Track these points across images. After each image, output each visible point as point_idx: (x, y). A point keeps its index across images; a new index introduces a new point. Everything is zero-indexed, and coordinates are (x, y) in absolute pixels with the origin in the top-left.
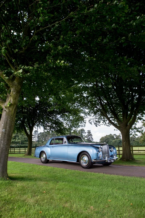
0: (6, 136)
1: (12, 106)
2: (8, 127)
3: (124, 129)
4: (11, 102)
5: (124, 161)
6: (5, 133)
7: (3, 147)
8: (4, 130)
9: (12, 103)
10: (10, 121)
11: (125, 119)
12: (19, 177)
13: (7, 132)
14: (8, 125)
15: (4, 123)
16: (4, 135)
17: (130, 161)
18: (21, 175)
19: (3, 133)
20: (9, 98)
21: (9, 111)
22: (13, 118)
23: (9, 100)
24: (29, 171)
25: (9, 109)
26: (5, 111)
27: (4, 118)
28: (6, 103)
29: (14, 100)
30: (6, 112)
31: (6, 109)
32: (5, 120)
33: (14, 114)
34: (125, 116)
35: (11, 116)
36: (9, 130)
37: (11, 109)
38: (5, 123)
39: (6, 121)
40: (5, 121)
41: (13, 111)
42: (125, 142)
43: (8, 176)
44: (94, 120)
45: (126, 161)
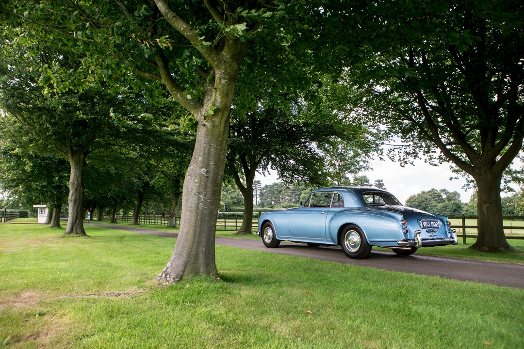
0: (210, 185)
1: (220, 114)
2: (212, 163)
3: (486, 172)
4: (218, 104)
5: (484, 251)
6: (207, 177)
7: (205, 209)
8: (204, 169)
9: (220, 107)
10: (216, 149)
11: (488, 145)
12: (239, 277)
13: (211, 175)
14: (213, 159)
15: (204, 155)
16: (205, 183)
17: (501, 252)
18: (244, 273)
19: (203, 177)
20: (211, 96)
21: (214, 126)
22: (221, 142)
23: (213, 99)
24: (258, 266)
25: (213, 122)
26: (204, 125)
27: (203, 142)
28: (205, 107)
29: (223, 97)
30: (207, 128)
31: (207, 121)
32: (205, 147)
33: (224, 133)
34: (489, 140)
35: (218, 138)
36: (214, 171)
37: (217, 120)
38: (206, 155)
39: (207, 149)
40: (205, 150)
41: (223, 125)
42: (486, 206)
43: (218, 274)
44: (403, 151)
45: (488, 251)
